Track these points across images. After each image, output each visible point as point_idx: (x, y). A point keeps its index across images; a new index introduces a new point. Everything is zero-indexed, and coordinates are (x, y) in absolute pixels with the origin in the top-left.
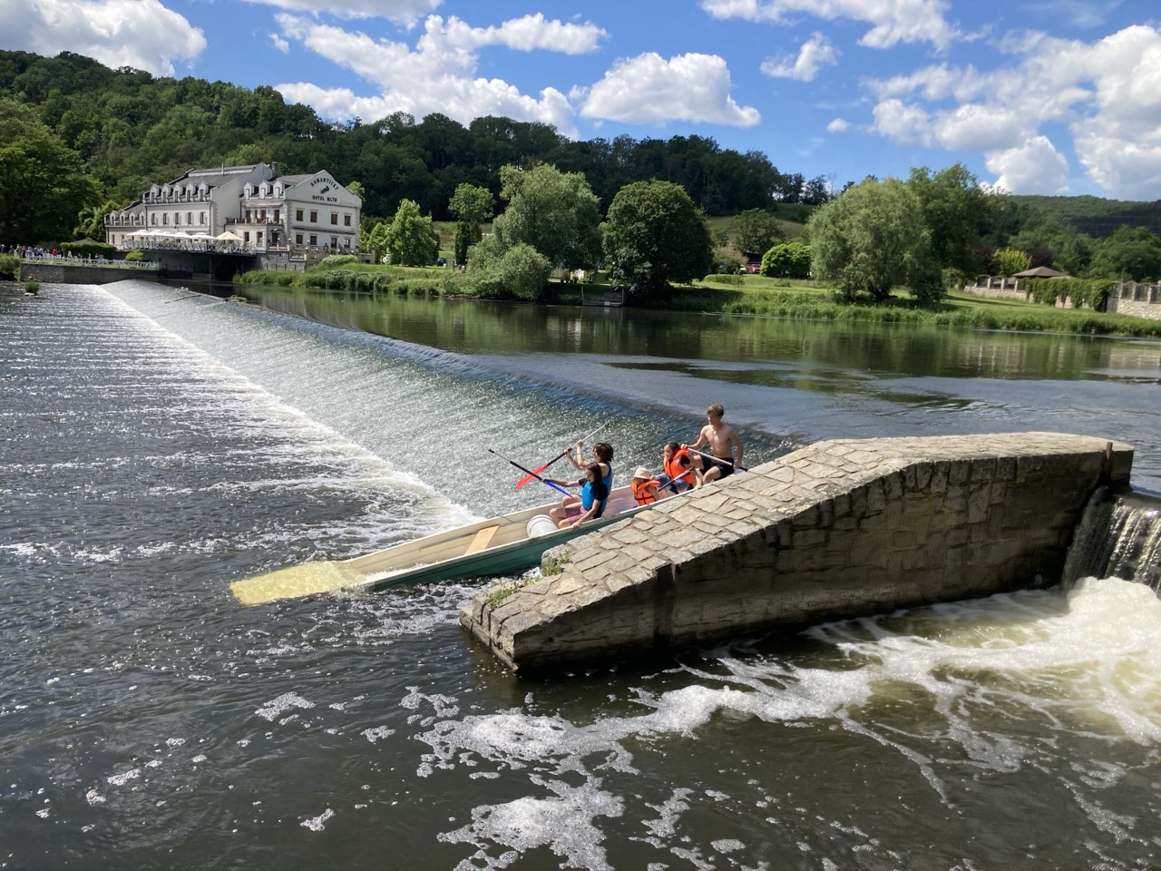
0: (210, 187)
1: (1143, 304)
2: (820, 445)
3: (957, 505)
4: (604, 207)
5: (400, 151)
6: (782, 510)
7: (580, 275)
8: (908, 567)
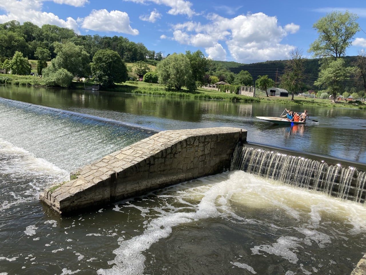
1: (248, 92)
2: (162, 132)
3: (202, 149)
4: (91, 57)
5: (15, 34)
6: (151, 153)
7: (84, 79)
8: (188, 168)
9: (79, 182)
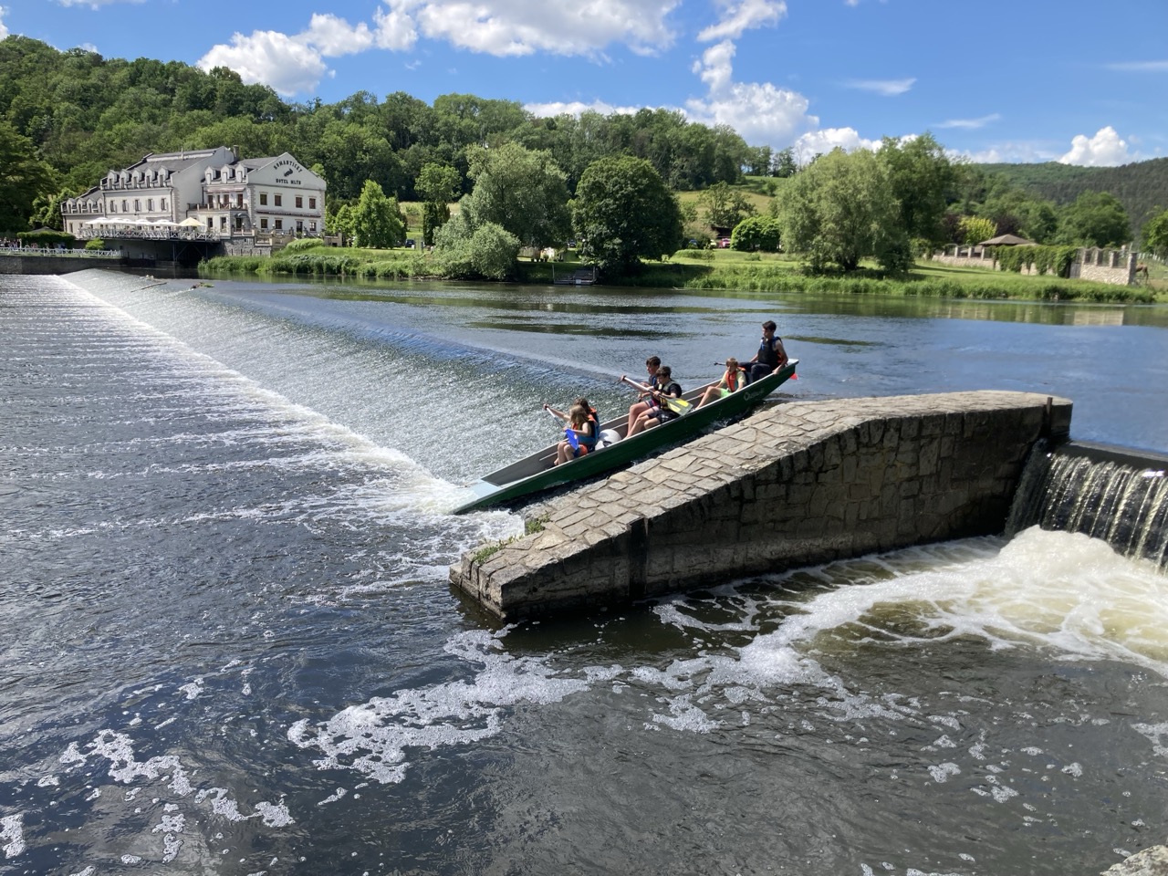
0: (170, 173)
1: (1106, 269)
2: (781, 407)
3: (909, 458)
4: (572, 184)
5: (364, 132)
6: (745, 467)
7: (550, 253)
8: (863, 517)
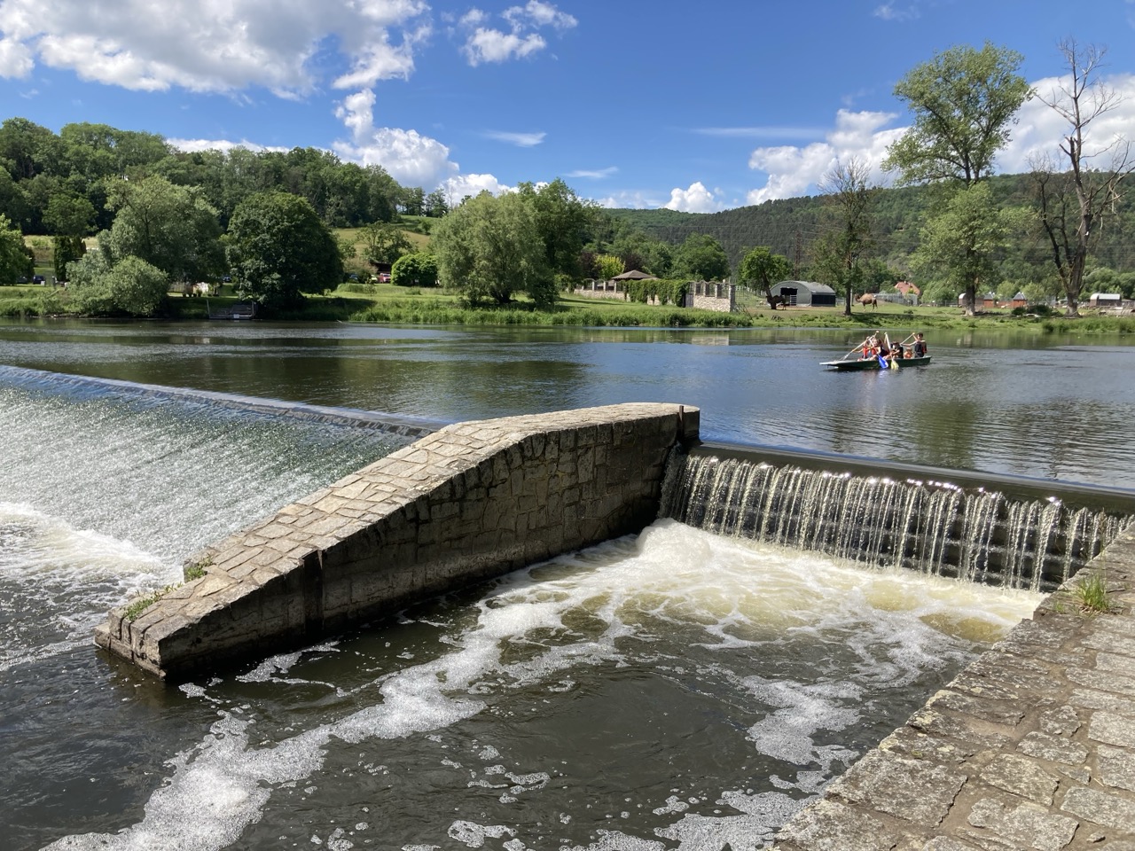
3: (568, 468)
4: (224, 220)
6: (419, 488)
7: (204, 288)
8: (533, 527)
9: (212, 585)
